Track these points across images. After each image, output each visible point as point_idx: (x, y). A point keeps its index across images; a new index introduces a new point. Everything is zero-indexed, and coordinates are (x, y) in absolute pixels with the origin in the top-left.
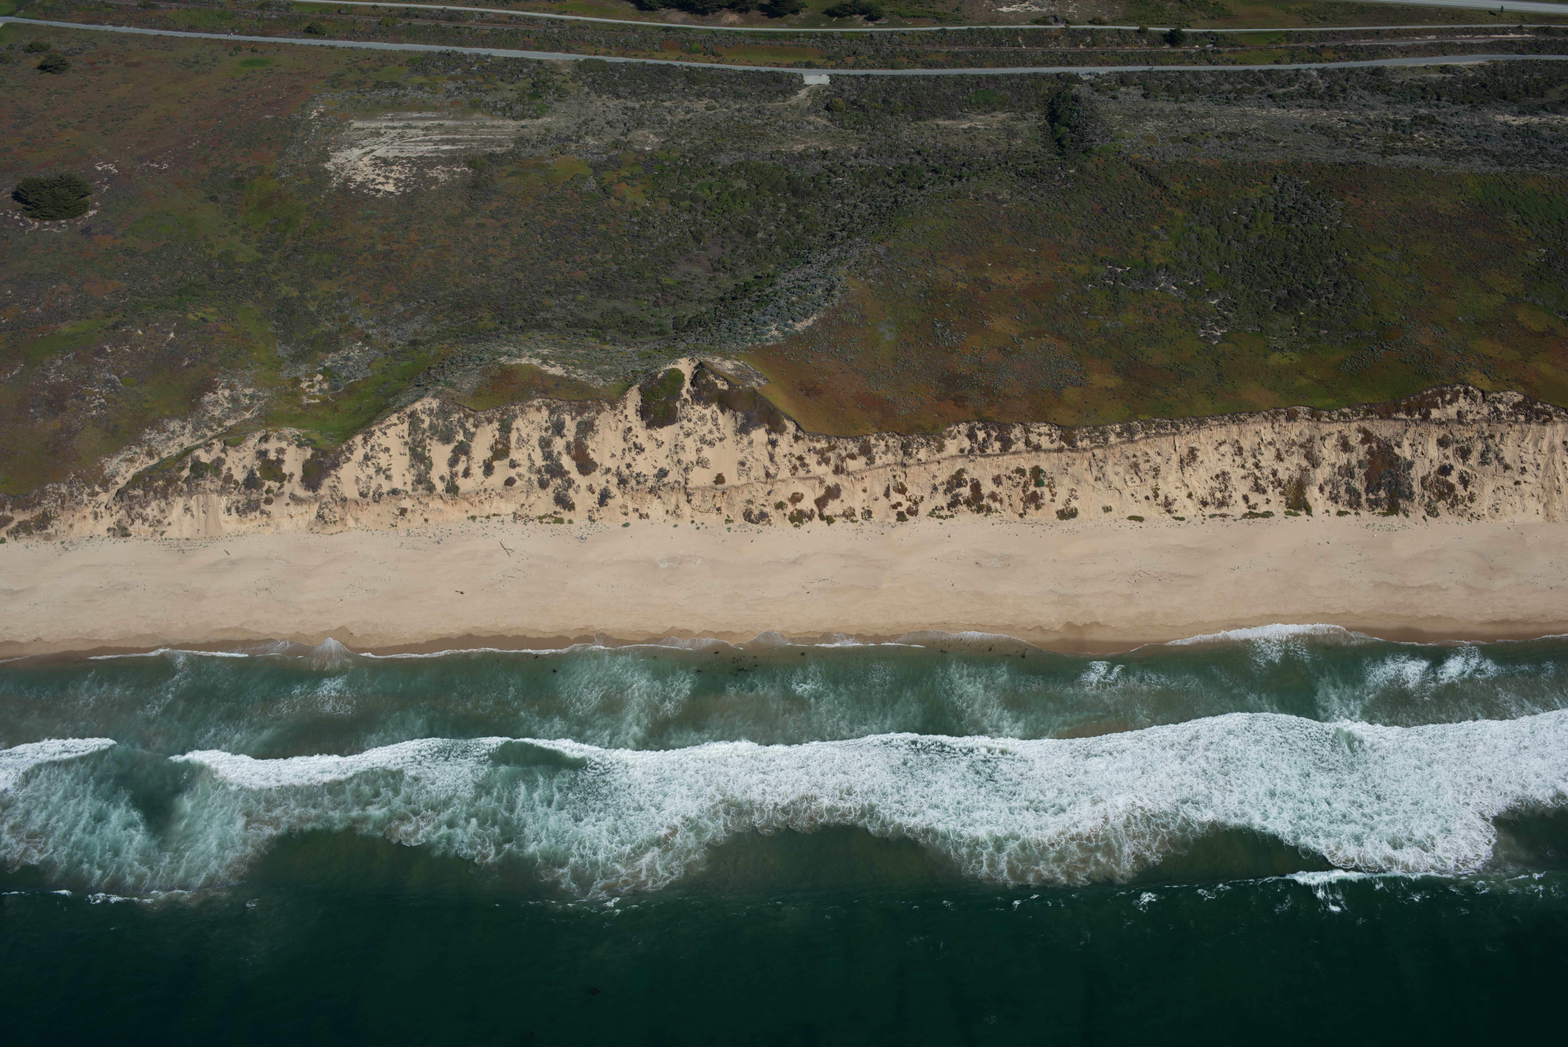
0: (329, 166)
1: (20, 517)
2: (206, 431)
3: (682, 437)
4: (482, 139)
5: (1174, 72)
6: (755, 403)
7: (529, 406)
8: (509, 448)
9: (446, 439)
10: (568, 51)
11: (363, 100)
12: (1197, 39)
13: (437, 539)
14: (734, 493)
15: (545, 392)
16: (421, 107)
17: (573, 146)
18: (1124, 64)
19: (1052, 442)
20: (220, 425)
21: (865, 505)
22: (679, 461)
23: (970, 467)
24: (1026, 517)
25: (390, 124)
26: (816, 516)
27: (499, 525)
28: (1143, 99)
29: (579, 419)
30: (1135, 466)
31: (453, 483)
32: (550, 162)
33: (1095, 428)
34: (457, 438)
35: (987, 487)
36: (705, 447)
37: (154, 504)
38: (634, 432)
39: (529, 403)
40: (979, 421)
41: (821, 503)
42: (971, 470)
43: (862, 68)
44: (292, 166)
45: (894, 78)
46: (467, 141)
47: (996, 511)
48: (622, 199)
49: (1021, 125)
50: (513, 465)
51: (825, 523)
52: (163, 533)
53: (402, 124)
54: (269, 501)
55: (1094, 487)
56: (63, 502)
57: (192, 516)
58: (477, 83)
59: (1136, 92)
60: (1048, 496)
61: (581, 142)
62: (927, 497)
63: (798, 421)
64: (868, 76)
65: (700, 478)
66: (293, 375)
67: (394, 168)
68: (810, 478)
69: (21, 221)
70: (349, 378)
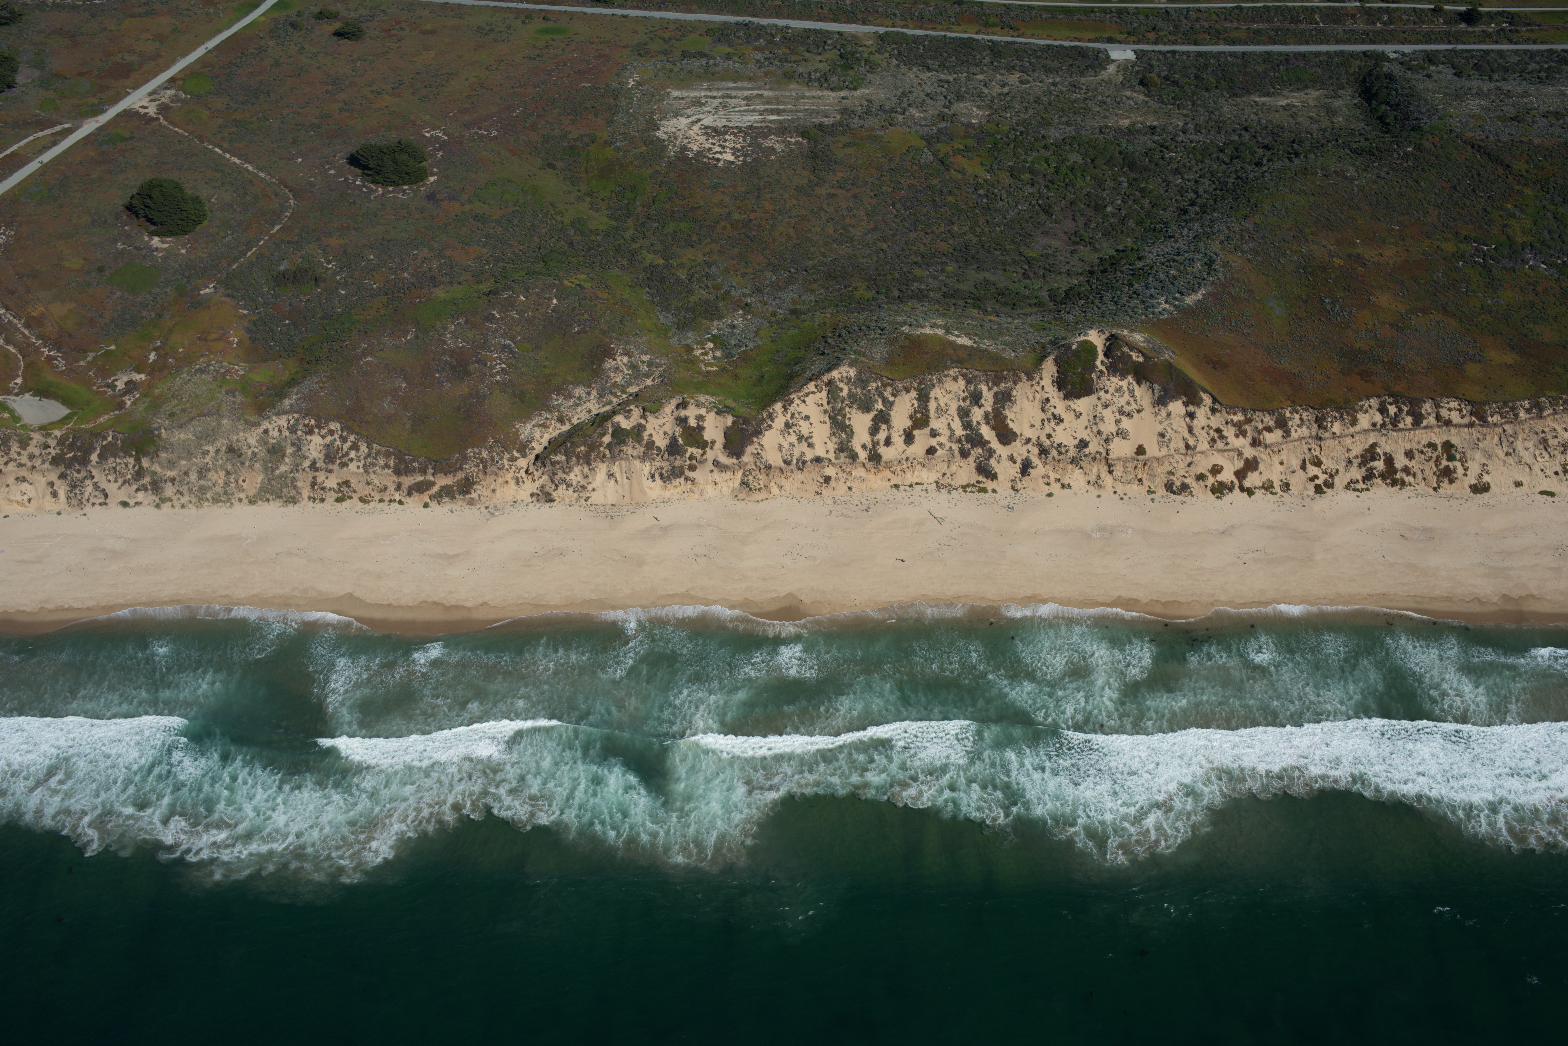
0: (659, 134)
1: (442, 481)
2: (611, 397)
3: (1100, 408)
4: (806, 110)
5: (1478, 51)
6: (1171, 375)
7: (946, 376)
8: (928, 417)
9: (866, 407)
10: (864, 23)
11: (676, 69)
12: (1492, 18)
13: (865, 507)
14: (1155, 465)
15: (959, 362)
16: (736, 77)
17: (900, 118)
18: (1426, 43)
19: (1463, 417)
20: (624, 392)
21: (1283, 477)
22: (1099, 432)
23: (1382, 441)
24: (1440, 490)
25: (709, 94)
26: (1237, 487)
27: (924, 494)
28: (1456, 78)
29: (995, 389)
30: (1544, 442)
31: (875, 451)
32: (882, 133)
33: (1505, 403)
34: (876, 406)
35: (1400, 461)
36: (1123, 418)
37: (577, 470)
38: (1052, 403)
39: (946, 372)
40: (1390, 396)
41: (1240, 474)
42: (1383, 444)
43: (1165, 44)
44: (624, 134)
45: (1199, 54)
46: (791, 111)
47: (1410, 485)
48: (962, 172)
49: (1337, 103)
50: (934, 434)
51: (1245, 495)
52: (587, 499)
53: (720, 94)
54: (692, 468)
55: (1505, 462)
56: (485, 467)
57: (616, 481)
58: (784, 54)
59: (1448, 72)
60: (1460, 471)
61: (907, 113)
62: (1341, 470)
63: (1214, 393)
64: (1174, 52)
65: (1121, 449)
66: (683, 343)
67: (727, 137)
68: (1229, 450)
69: (364, 186)
70: (740, 347)
